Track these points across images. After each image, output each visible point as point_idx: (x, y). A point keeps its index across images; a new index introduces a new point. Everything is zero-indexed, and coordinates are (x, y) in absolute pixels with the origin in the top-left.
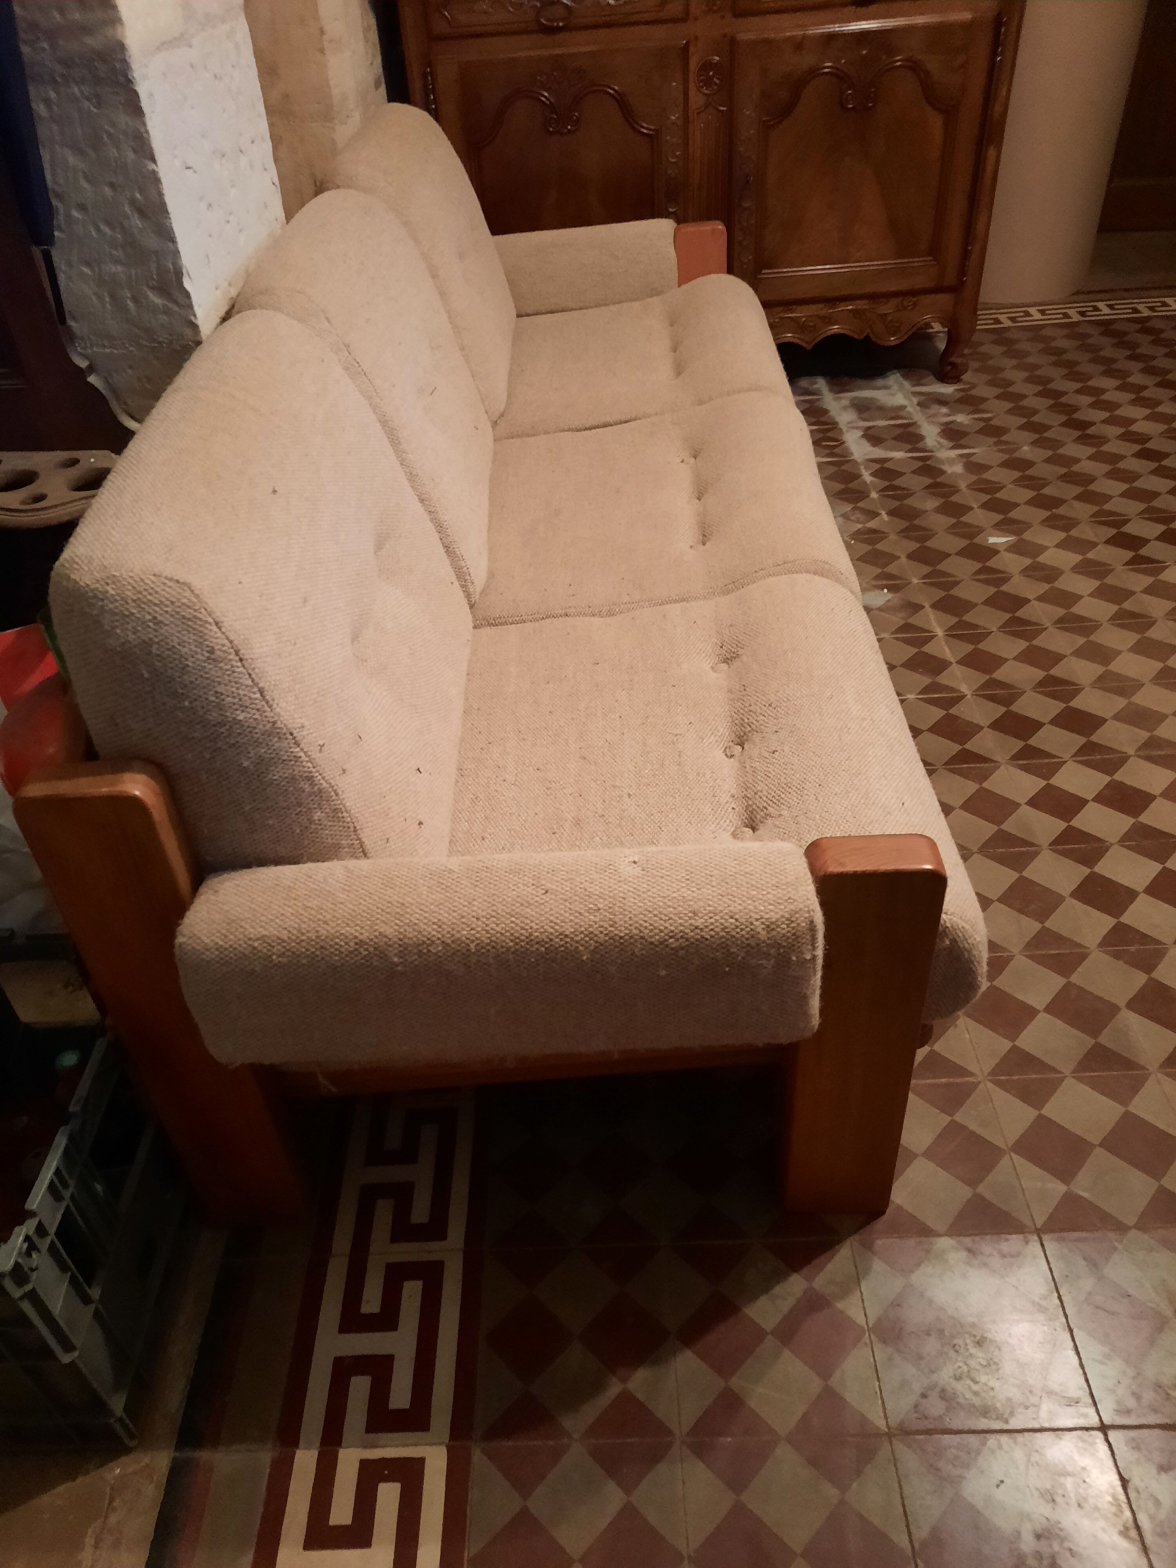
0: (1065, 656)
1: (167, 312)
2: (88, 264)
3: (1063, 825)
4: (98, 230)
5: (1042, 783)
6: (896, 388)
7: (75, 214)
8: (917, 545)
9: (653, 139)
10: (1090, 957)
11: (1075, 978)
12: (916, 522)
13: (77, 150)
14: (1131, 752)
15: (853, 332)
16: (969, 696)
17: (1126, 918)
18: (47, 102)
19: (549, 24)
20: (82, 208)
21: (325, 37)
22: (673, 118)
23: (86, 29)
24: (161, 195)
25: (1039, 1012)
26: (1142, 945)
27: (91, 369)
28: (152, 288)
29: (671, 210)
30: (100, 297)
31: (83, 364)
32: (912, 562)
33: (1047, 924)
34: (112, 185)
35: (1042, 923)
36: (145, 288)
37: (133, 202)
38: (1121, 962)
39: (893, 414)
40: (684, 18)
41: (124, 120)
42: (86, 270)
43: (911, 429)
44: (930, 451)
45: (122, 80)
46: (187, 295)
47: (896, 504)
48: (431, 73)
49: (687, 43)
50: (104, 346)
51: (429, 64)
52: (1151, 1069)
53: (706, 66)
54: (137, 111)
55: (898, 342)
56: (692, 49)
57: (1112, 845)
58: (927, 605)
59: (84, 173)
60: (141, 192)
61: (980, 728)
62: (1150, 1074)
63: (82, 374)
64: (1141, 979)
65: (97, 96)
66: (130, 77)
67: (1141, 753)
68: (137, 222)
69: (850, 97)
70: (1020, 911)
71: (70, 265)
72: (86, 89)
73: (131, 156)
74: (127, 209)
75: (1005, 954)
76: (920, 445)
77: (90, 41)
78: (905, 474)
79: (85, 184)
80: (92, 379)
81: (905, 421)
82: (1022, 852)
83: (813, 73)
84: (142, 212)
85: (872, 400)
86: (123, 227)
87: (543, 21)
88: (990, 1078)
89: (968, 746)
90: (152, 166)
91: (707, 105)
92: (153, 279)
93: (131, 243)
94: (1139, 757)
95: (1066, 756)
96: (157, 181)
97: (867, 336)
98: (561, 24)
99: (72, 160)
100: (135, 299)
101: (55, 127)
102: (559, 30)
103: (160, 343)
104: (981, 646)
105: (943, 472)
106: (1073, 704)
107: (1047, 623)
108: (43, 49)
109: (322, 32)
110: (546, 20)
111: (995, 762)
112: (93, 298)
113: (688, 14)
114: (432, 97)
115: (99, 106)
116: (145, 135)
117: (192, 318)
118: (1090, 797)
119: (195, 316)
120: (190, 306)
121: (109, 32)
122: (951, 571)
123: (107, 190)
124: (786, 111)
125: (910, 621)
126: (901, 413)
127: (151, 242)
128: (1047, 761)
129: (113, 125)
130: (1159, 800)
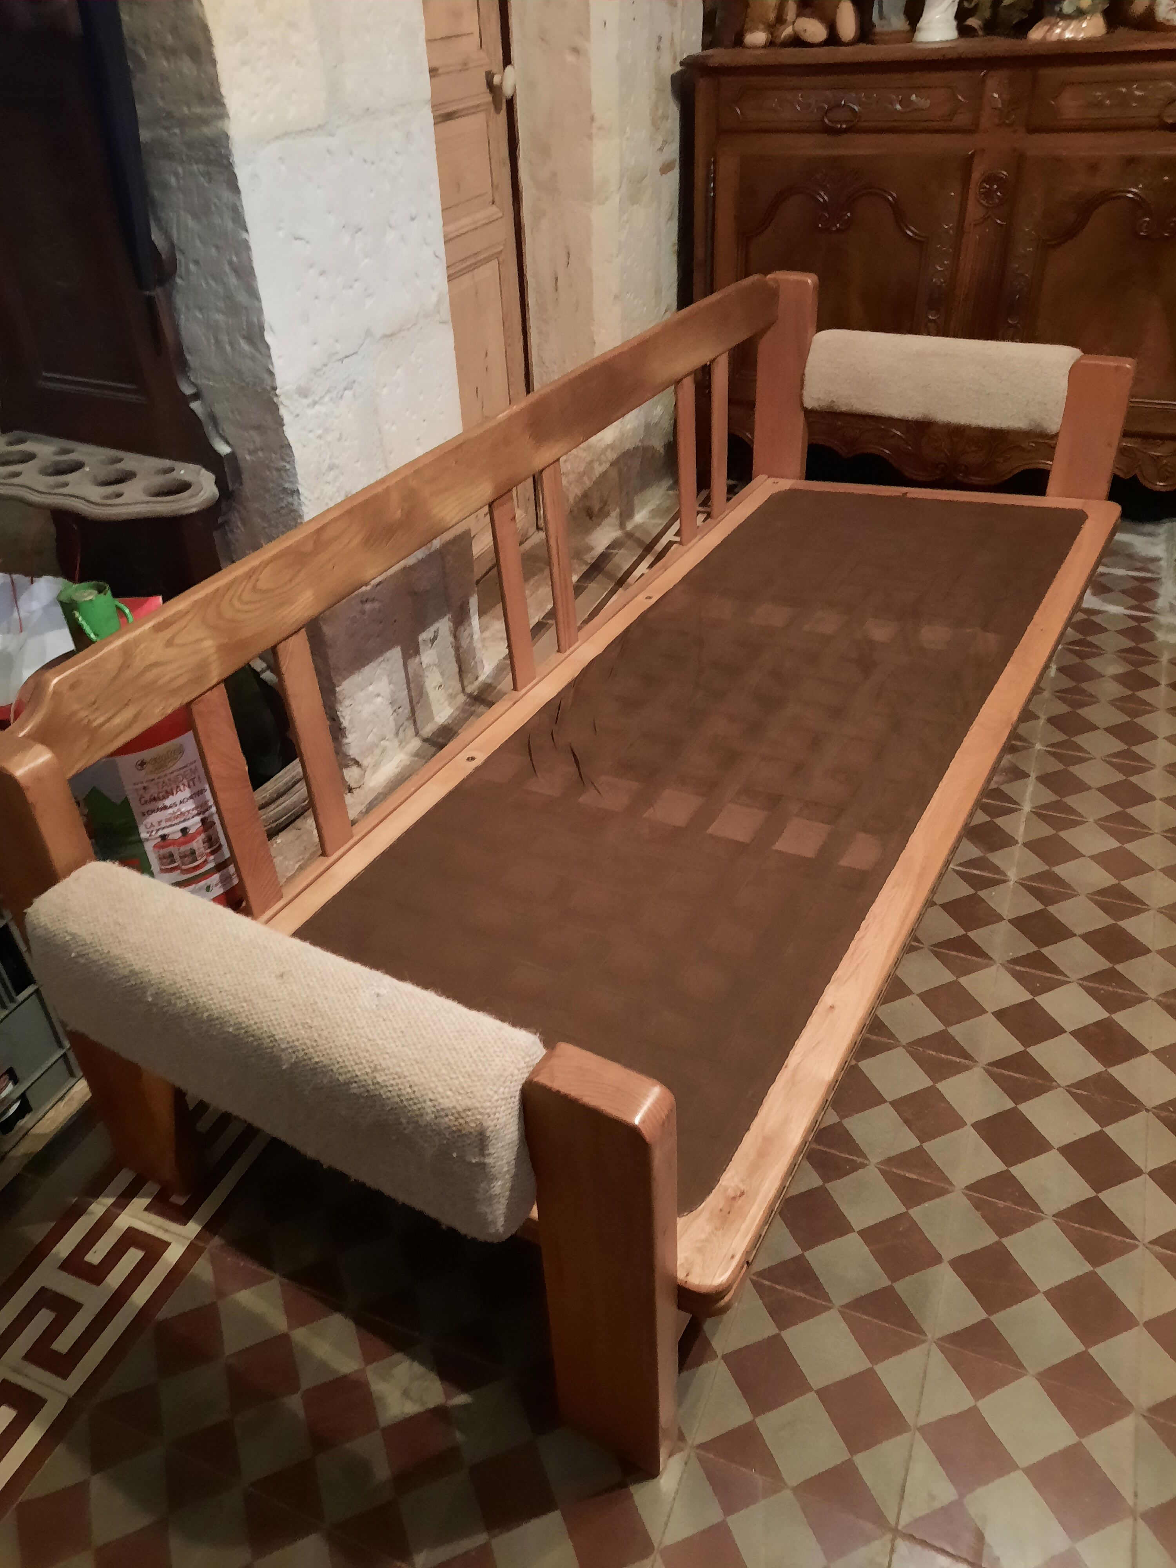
0: (1153, 869)
1: (253, 358)
2: (200, 310)
3: (1017, 1047)
4: (207, 283)
5: (1026, 996)
6: (1163, 537)
7: (192, 267)
8: (1069, 709)
9: (920, 244)
10: (949, 1195)
11: (916, 1213)
12: (1084, 685)
13: (196, 217)
14: (1153, 993)
15: (1120, 470)
16: (1011, 883)
17: (1017, 1171)
18: (176, 175)
19: (830, 124)
20: (196, 262)
21: (594, 124)
22: (946, 227)
23: (205, 121)
24: (250, 260)
25: (854, 1231)
26: (1015, 1203)
27: (197, 396)
28: (244, 337)
29: (930, 317)
30: (208, 340)
31: (188, 390)
32: (1050, 726)
33: (927, 1146)
34: (217, 247)
35: (922, 1142)
36: (238, 336)
37: (231, 263)
38: (978, 1214)
39: (1139, 565)
40: (972, 130)
41: (226, 195)
42: (200, 316)
43: (1148, 585)
44: (1156, 613)
45: (225, 162)
46: (268, 347)
47: (1075, 660)
48: (715, 163)
49: (973, 154)
50: (209, 380)
51: (715, 156)
52: (929, 1336)
53: (989, 179)
54: (236, 190)
55: (1164, 490)
56: (976, 160)
57: (1059, 1086)
58: (1033, 775)
59: (198, 235)
60: (237, 255)
61: (999, 918)
62: (924, 1341)
63: (185, 400)
64: (988, 1237)
65: (208, 173)
66: (231, 161)
67: (1164, 1000)
68: (233, 280)
69: (1145, 224)
70: (907, 1122)
71: (187, 307)
72: (202, 168)
73: (230, 225)
74: (227, 268)
75: (859, 1160)
76: (1148, 605)
77: (205, 130)
78: (1106, 630)
79: (198, 243)
80: (195, 406)
81: (1149, 575)
82: (951, 1062)
83: (1106, 197)
84: (236, 271)
85: (1128, 545)
86: (224, 284)
87: (826, 120)
88: (754, 1278)
89: (972, 934)
90: (245, 235)
91: (985, 219)
92: (243, 330)
93: (229, 297)
94: (1159, 1003)
95: (1074, 977)
96: (248, 248)
97: (1135, 477)
98: (844, 126)
99: (191, 223)
100: (231, 344)
101: (181, 196)
102: (845, 131)
103: (248, 384)
104: (1063, 834)
105: (1151, 638)
106: (1125, 924)
107: (1156, 828)
108: (175, 134)
109: (592, 119)
110: (829, 120)
111: (991, 959)
112: (203, 338)
113: (977, 126)
114: (712, 185)
115: (210, 181)
116: (240, 210)
117: (270, 367)
118: (1069, 1027)
119: (272, 364)
120: (270, 357)
121: (220, 124)
122: (1085, 747)
123: (213, 250)
124: (1070, 233)
125: (1003, 788)
126: (1151, 566)
127: (242, 298)
128: (1048, 975)
129: (219, 198)
130: (1149, 1058)
